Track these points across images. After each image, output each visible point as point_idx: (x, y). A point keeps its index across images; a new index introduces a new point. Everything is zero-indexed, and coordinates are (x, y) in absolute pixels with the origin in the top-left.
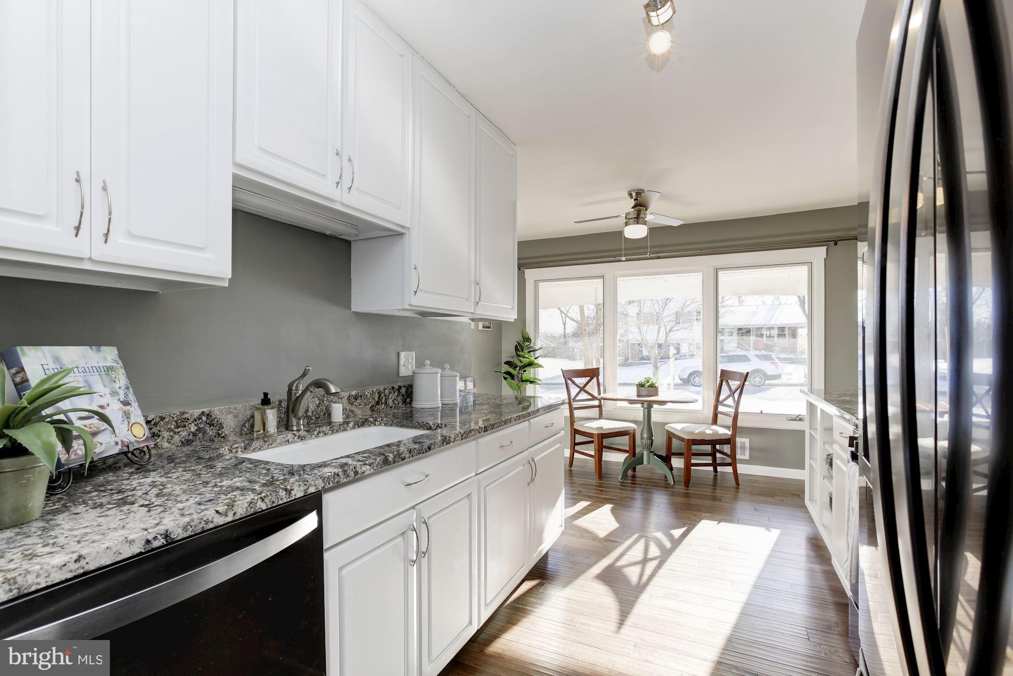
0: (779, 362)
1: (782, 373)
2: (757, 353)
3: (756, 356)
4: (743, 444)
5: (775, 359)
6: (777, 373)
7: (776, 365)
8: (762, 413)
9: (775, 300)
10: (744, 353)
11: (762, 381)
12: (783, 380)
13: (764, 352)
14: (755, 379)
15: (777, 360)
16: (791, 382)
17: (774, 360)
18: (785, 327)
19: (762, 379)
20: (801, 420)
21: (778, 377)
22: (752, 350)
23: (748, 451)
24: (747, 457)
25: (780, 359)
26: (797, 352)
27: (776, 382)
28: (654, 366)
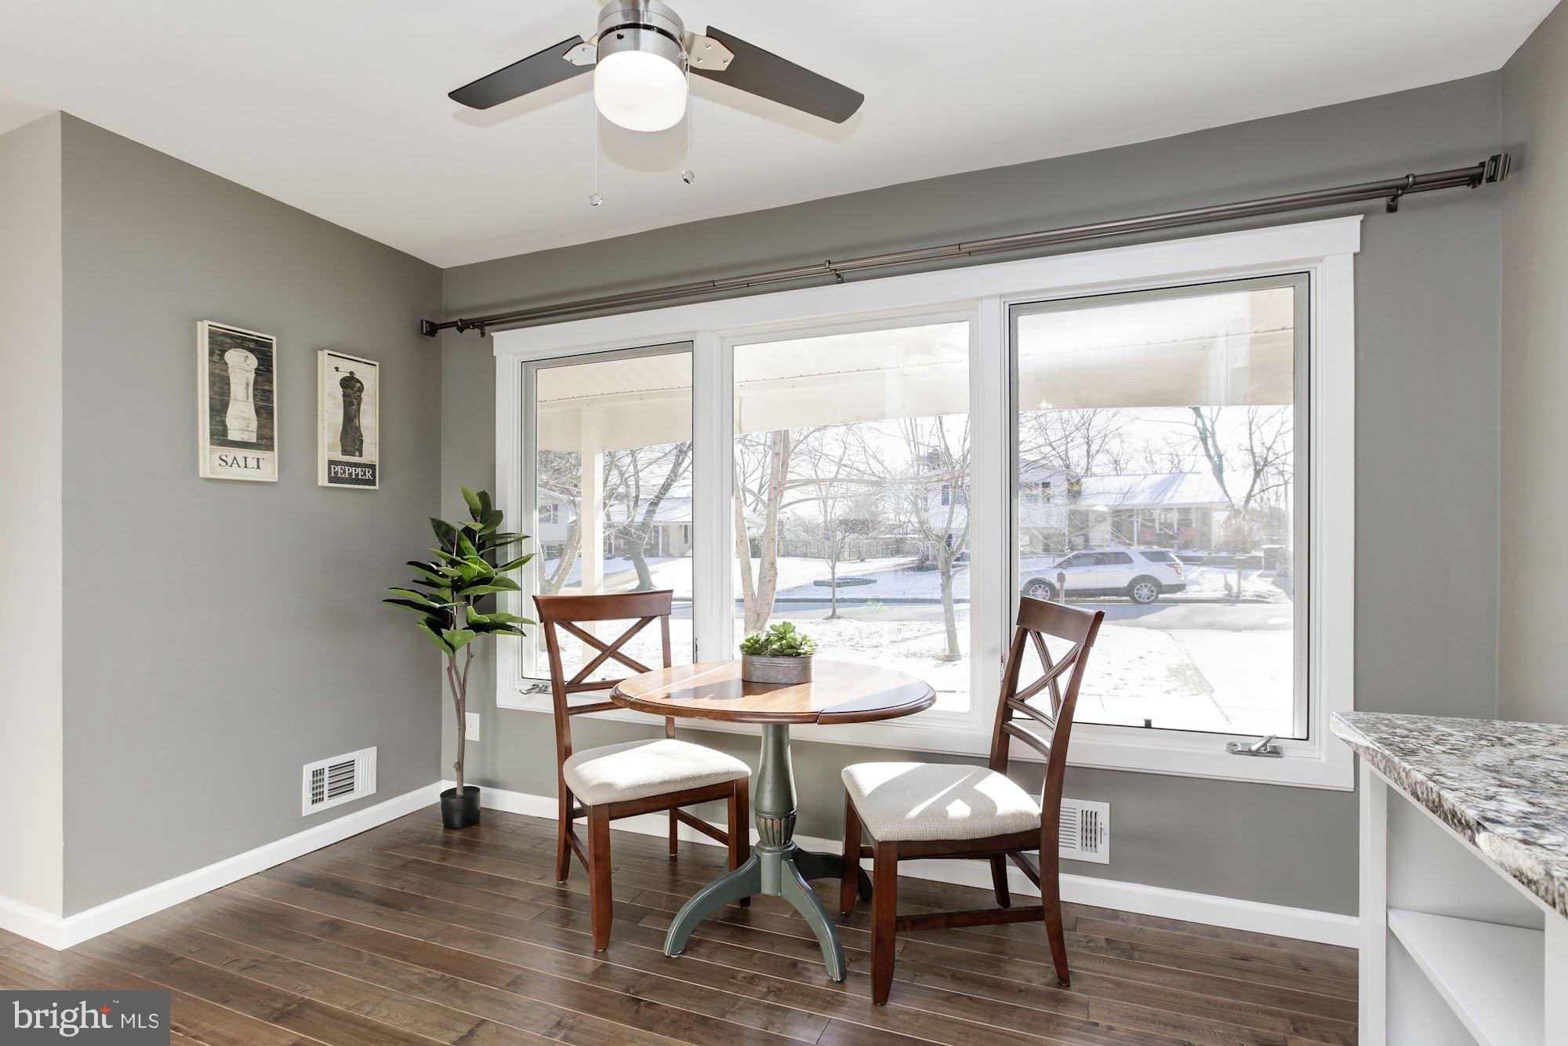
0: (1181, 563)
1: (1186, 582)
2: (1142, 548)
3: (1144, 554)
4: (1090, 818)
5: (1176, 558)
6: (1179, 583)
7: (1175, 568)
8: (1148, 725)
9: (1174, 469)
10: (1121, 549)
11: (1152, 596)
12: (1191, 592)
13: (1156, 548)
14: (1139, 592)
15: (1178, 561)
16: (1203, 596)
17: (1174, 560)
18: (1190, 509)
19: (1152, 591)
20: (1275, 752)
21: (1181, 587)
22: (1136, 544)
23: (1106, 839)
24: (1102, 854)
25: (1185, 560)
26: (1210, 547)
27: (1178, 595)
28: (943, 574)
